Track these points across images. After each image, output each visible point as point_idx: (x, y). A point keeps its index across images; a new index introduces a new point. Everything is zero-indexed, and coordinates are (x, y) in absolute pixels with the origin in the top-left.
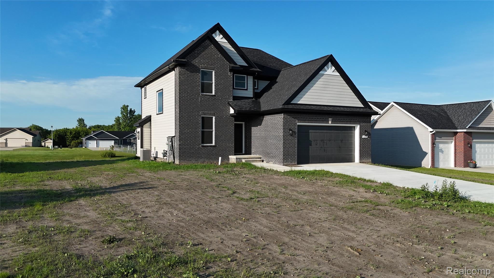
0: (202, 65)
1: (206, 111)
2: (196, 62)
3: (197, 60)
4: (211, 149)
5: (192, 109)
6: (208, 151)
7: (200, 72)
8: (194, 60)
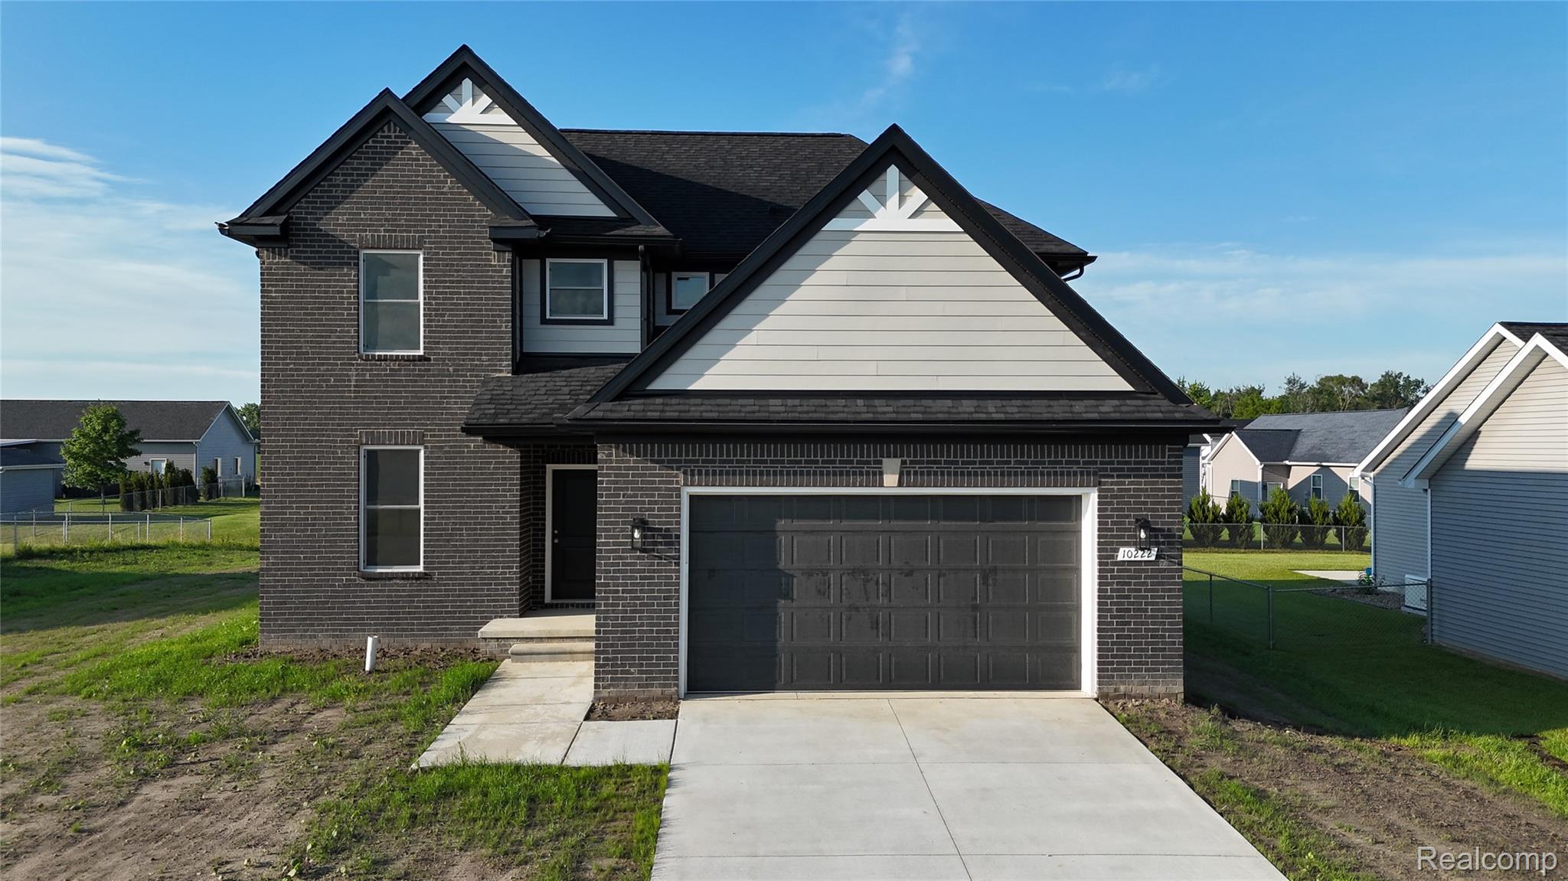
0: (366, 231)
1: (385, 425)
2: (338, 222)
3: (345, 214)
4: (404, 591)
5: (321, 419)
6: (391, 596)
7: (357, 265)
8: (326, 214)
